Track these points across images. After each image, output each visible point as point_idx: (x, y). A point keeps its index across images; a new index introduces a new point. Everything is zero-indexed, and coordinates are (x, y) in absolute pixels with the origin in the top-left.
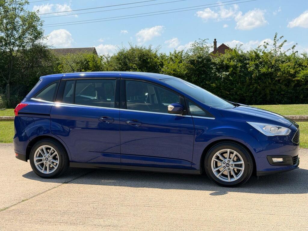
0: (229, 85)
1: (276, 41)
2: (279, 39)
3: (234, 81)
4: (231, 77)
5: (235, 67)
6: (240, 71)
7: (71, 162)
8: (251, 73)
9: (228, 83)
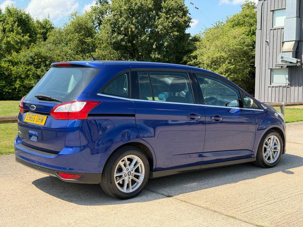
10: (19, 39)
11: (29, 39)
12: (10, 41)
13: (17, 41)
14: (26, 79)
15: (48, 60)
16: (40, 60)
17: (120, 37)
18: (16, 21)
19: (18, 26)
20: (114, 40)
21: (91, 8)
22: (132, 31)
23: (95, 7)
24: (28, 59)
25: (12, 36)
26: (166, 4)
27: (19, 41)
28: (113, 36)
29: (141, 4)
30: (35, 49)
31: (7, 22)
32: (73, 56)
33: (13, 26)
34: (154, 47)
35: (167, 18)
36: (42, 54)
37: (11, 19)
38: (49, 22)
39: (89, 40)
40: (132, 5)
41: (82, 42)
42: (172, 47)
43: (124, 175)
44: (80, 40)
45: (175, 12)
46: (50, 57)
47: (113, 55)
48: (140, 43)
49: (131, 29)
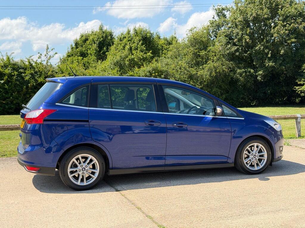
0: (3, 94)
1: (48, 53)
2: (51, 51)
3: (9, 90)
4: (7, 86)
5: (10, 76)
6: (16, 80)
7: (111, 169)
8: (28, 82)
9: (3, 92)
10: (142, 56)
11: (151, 55)
12: (134, 58)
13: (140, 58)
14: (144, 92)
15: (164, 74)
16: (157, 74)
17: (234, 48)
18: (141, 39)
19: (142, 44)
20: (228, 52)
21: (209, 22)
22: (246, 42)
23: (213, 21)
24: (146, 74)
25: (136, 54)
26: (282, 11)
27: (142, 57)
28: (226, 48)
29: (257, 14)
30: (154, 64)
31: (134, 41)
32: (188, 69)
33: (138, 44)
34: (269, 55)
35: (285, 26)
36: (159, 69)
37: (138, 38)
38: (175, 38)
39: (203, 53)
40: (248, 16)
41: (196, 55)
42: (290, 55)
43: (78, 170)
44: (195, 54)
45: (294, 19)
46: (166, 71)
47: (225, 67)
48: (254, 53)
49: (246, 39)
